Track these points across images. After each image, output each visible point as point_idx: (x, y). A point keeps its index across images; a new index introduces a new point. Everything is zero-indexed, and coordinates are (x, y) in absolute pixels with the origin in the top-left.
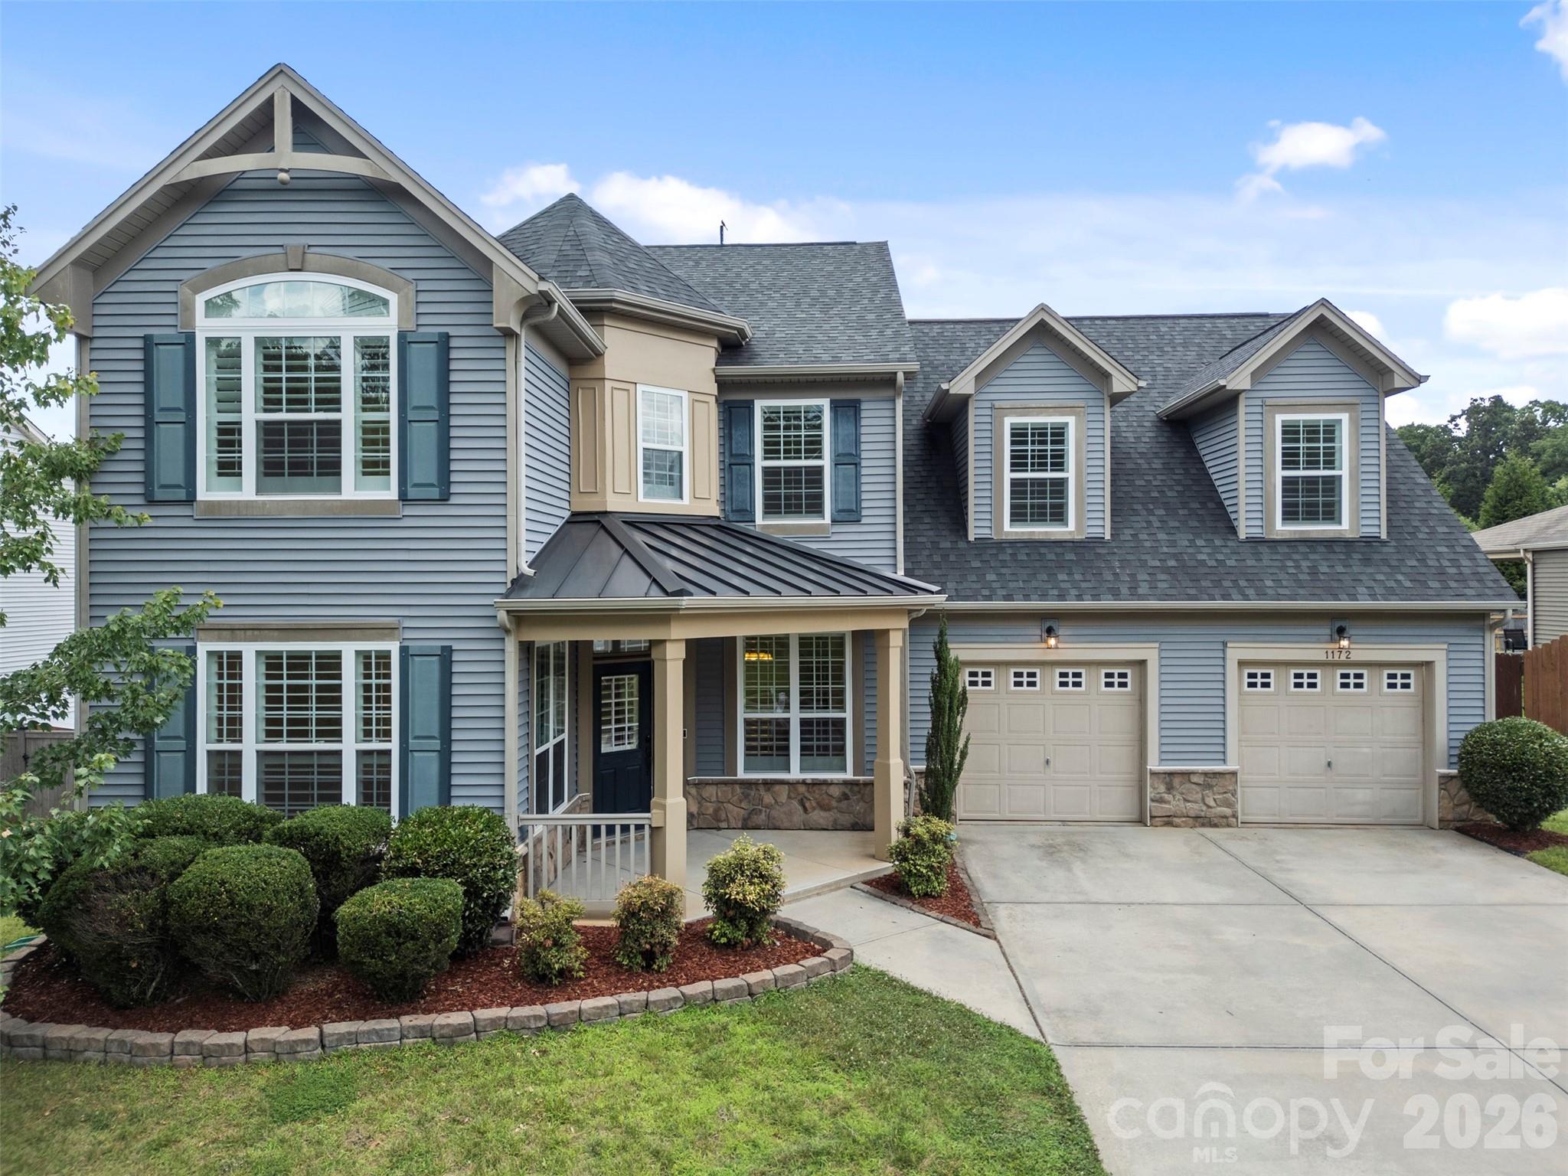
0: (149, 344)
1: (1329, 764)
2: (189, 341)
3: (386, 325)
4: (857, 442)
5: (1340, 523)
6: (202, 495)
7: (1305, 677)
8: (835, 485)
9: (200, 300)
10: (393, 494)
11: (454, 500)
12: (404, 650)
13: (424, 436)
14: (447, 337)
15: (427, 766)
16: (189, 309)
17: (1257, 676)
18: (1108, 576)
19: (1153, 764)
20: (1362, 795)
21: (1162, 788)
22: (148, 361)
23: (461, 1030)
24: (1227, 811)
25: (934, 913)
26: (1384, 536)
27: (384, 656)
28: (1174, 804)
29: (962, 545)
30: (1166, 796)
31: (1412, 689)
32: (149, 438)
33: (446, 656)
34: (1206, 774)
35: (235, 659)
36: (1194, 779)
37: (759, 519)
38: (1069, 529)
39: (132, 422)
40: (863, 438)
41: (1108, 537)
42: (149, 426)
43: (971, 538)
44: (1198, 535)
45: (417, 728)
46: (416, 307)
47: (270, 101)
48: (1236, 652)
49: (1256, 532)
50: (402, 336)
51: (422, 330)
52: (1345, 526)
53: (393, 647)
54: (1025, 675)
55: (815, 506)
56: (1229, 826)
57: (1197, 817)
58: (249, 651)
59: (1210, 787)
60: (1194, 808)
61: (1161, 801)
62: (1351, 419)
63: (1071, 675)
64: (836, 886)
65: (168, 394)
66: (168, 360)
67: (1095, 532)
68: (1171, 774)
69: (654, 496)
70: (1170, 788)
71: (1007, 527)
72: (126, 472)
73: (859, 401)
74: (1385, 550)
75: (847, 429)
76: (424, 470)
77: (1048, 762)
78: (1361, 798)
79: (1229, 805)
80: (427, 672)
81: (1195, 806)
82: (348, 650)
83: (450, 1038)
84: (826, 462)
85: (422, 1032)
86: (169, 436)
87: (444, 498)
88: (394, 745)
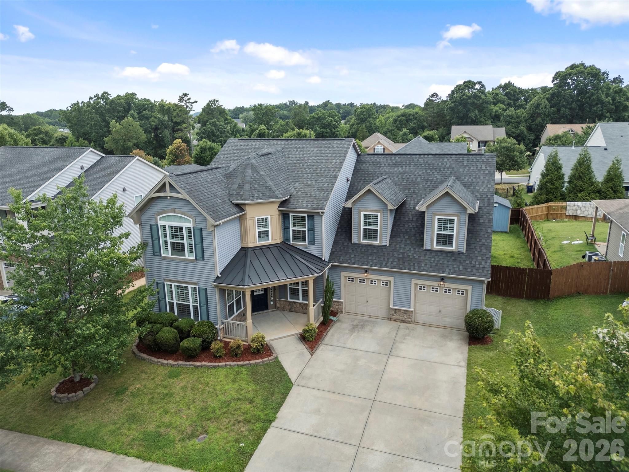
0: (151, 225)
1: (440, 311)
2: (157, 225)
3: (191, 225)
4: (314, 225)
5: (452, 247)
6: (162, 255)
7: (435, 289)
8: (308, 235)
9: (158, 217)
10: (194, 258)
11: (205, 260)
12: (199, 288)
13: (199, 247)
14: (202, 228)
15: (204, 309)
16: (156, 219)
17: (422, 288)
18: (382, 259)
19: (391, 307)
20: (448, 320)
21: (393, 312)
22: (151, 228)
23: (199, 366)
24: (409, 320)
25: (306, 346)
26: (465, 252)
27: (195, 289)
28: (396, 316)
29: (350, 244)
30: (394, 314)
31: (464, 295)
32: (153, 243)
33: (206, 289)
34: (405, 311)
35: (171, 285)
36: (402, 311)
37: (291, 242)
38: (377, 242)
39: (149, 240)
40: (315, 225)
41: (388, 245)
42: (153, 241)
43: (352, 243)
44: (412, 247)
45: (202, 303)
46: (195, 222)
47: (165, 182)
48: (414, 281)
49: (429, 248)
50: (193, 228)
51: (197, 227)
52: (453, 248)
53: (197, 287)
54: (362, 281)
55: (304, 239)
56: (410, 323)
57: (402, 320)
58: (173, 284)
59: (405, 313)
60: (401, 318)
61: (393, 315)
62: (457, 219)
63: (373, 282)
64: (293, 335)
65: (155, 235)
66: (154, 228)
67: (384, 244)
68: (396, 309)
69: (262, 241)
70: (395, 313)
71: (362, 241)
72: (149, 249)
73: (314, 216)
74: (463, 257)
75: (311, 222)
76: (199, 254)
77: (367, 301)
78: (448, 321)
79: (410, 318)
80: (203, 292)
81: (402, 318)
82: (190, 286)
83: (197, 367)
84: (306, 229)
85: (193, 365)
86: (156, 243)
87: (204, 260)
88: (198, 305)
